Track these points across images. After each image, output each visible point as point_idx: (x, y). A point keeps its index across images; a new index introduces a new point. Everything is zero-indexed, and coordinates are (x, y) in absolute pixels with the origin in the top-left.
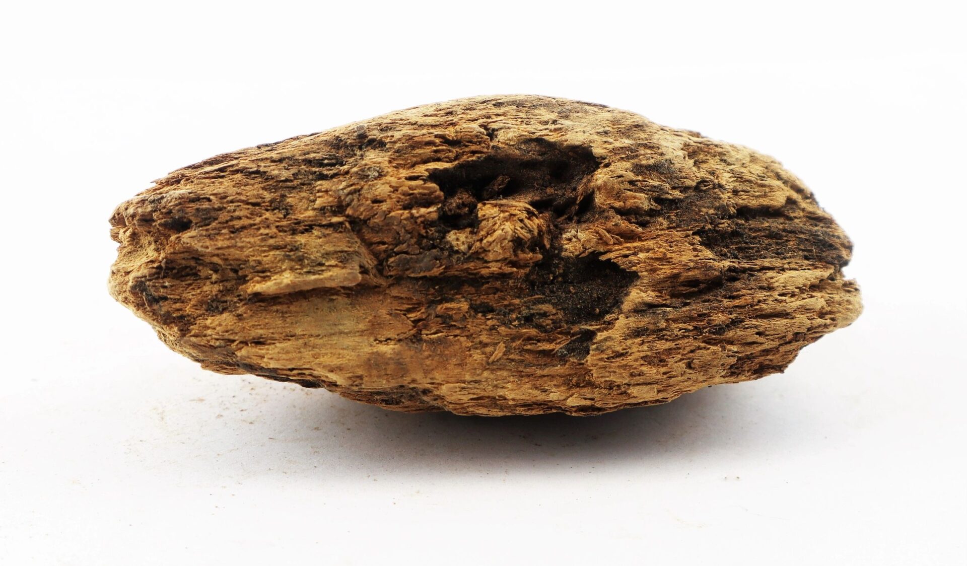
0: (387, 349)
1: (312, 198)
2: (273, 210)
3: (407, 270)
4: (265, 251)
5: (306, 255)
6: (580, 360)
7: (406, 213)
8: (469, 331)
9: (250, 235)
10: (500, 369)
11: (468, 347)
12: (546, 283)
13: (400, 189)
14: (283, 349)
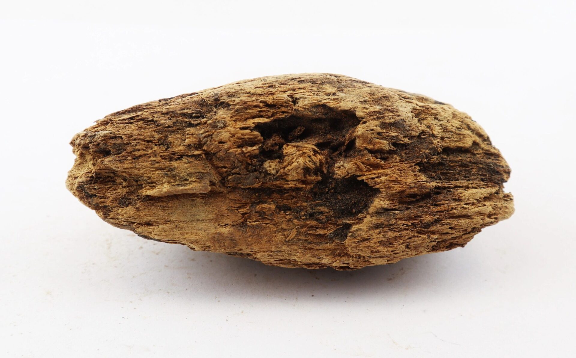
0: (225, 231)
1: (183, 138)
2: (160, 145)
3: (239, 183)
4: (153, 171)
5: (177, 174)
6: (341, 241)
7: (239, 150)
8: (275, 221)
9: (145, 161)
10: (293, 245)
11: (274, 231)
12: (323, 193)
13: (236, 135)
14: (163, 229)
